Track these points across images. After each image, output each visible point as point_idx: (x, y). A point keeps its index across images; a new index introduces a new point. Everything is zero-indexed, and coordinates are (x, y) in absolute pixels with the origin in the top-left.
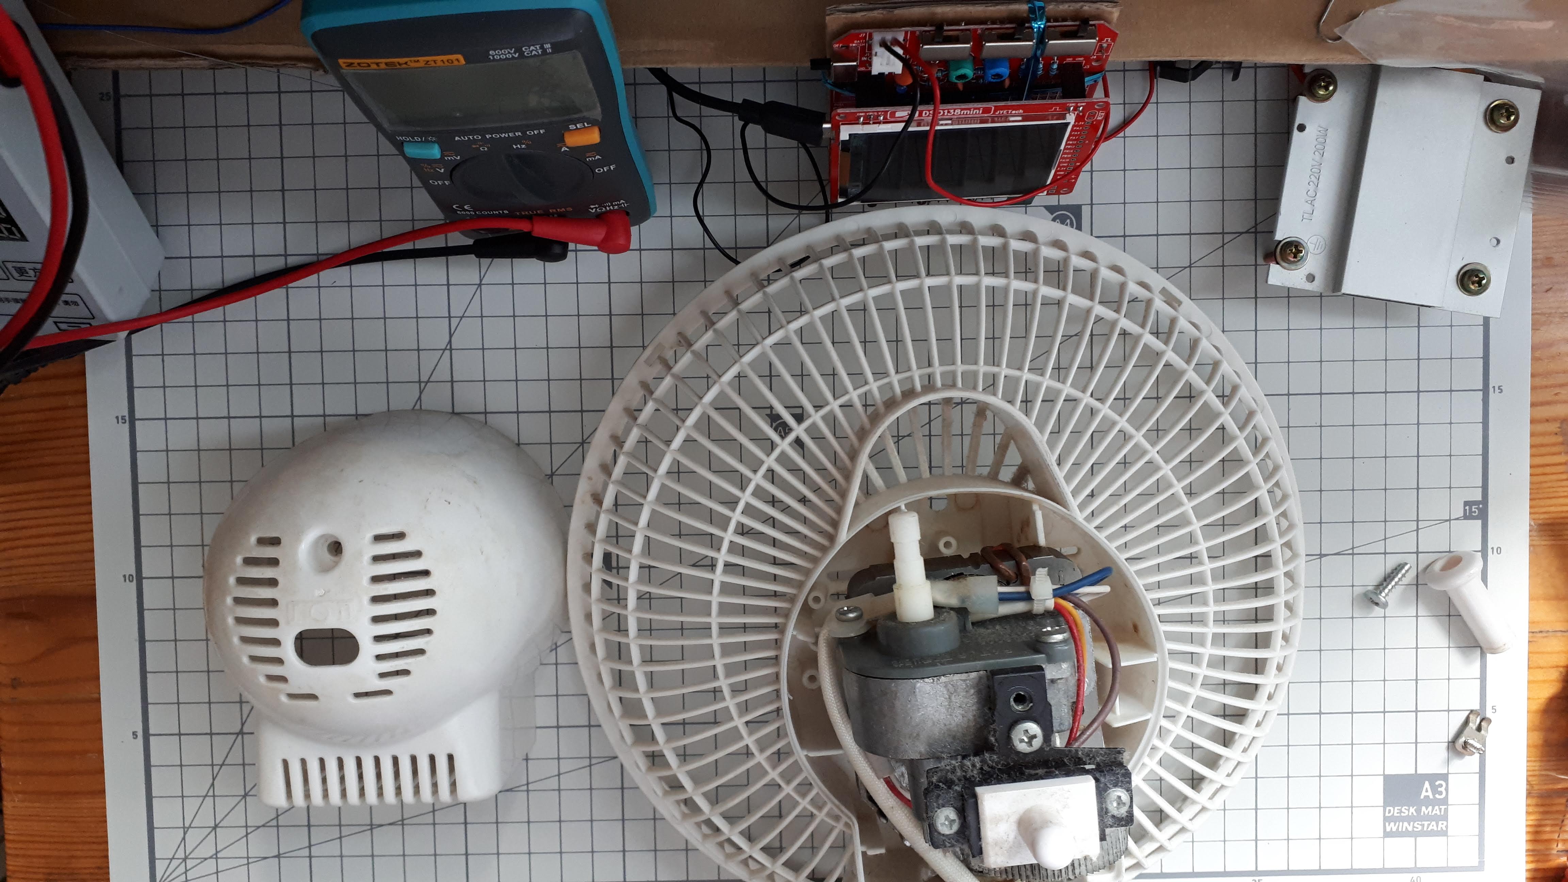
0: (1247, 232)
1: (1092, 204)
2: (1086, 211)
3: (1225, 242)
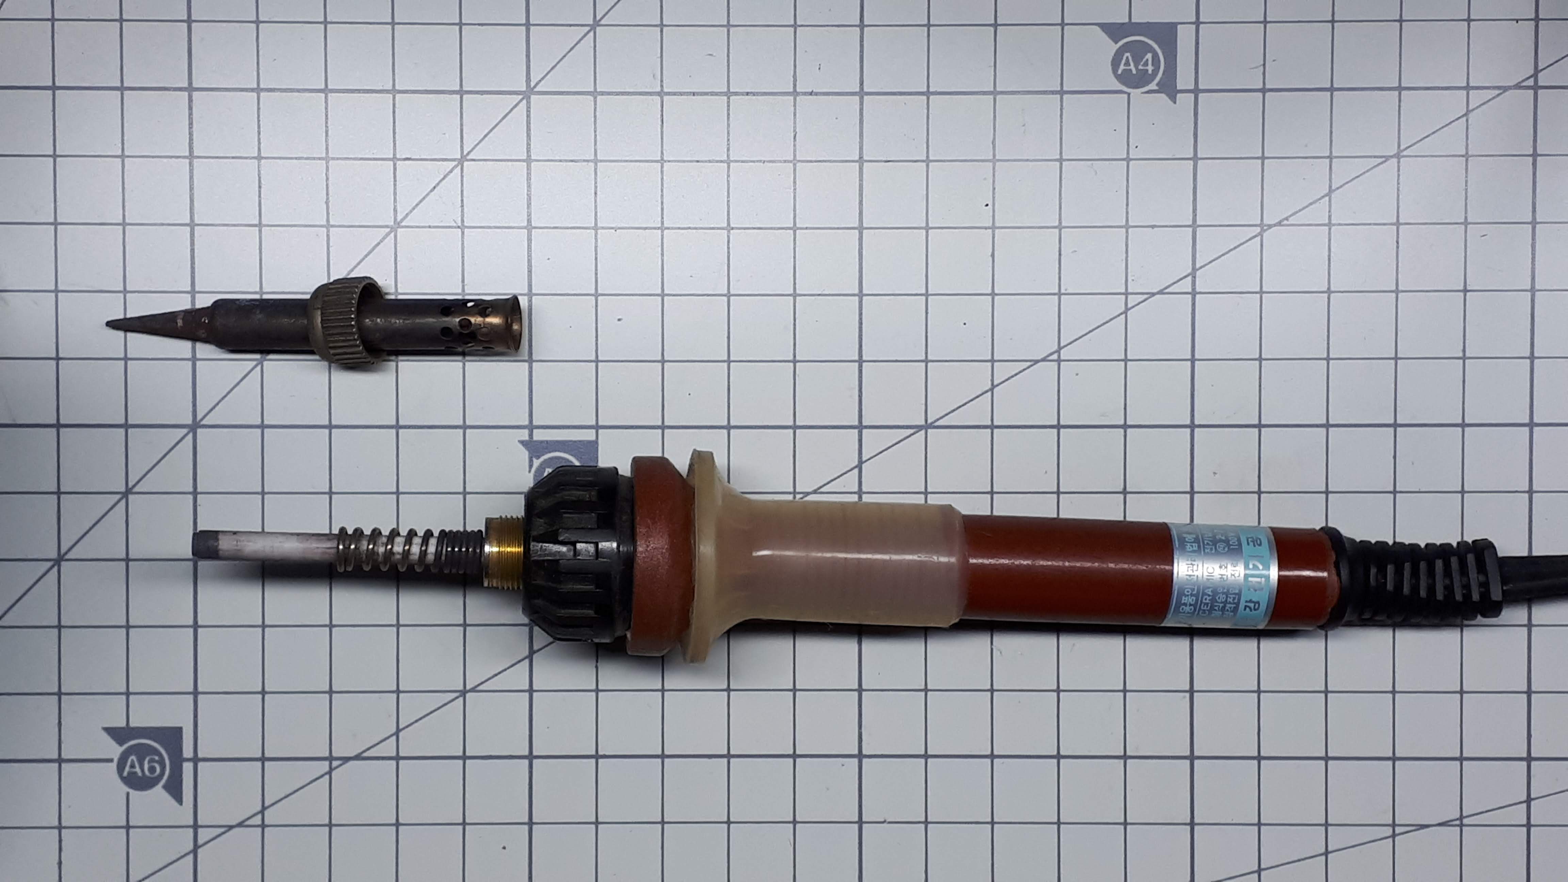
0: (1518, 86)
1: (1198, 23)
2: (1185, 37)
3: (1471, 108)
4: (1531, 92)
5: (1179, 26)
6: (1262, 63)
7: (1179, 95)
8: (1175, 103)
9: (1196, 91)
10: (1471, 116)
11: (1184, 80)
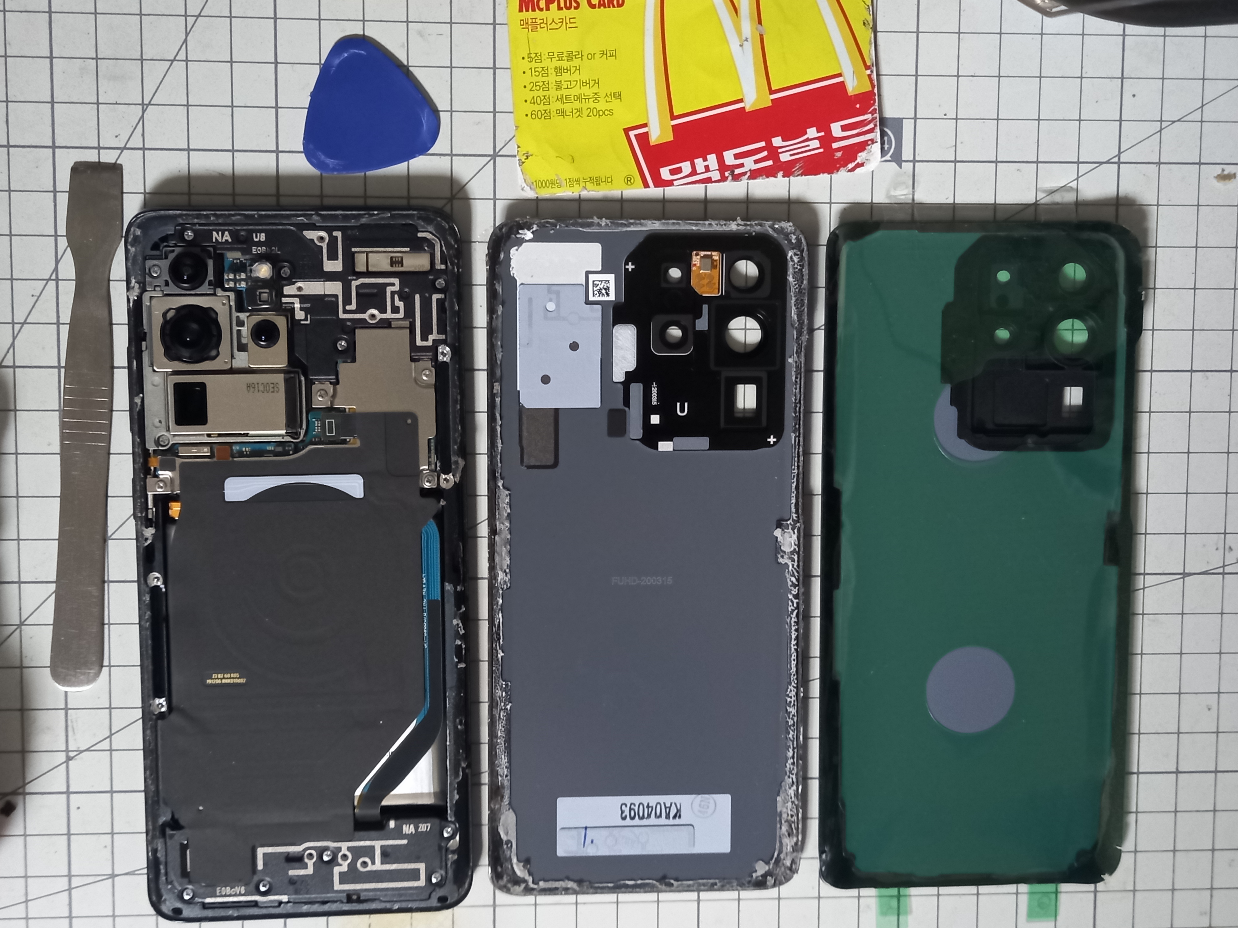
4: (1116, 165)
5: (904, 120)
6: (954, 144)
7: (903, 164)
8: (901, 167)
9: (914, 161)
10: (1080, 179)
11: (907, 154)
